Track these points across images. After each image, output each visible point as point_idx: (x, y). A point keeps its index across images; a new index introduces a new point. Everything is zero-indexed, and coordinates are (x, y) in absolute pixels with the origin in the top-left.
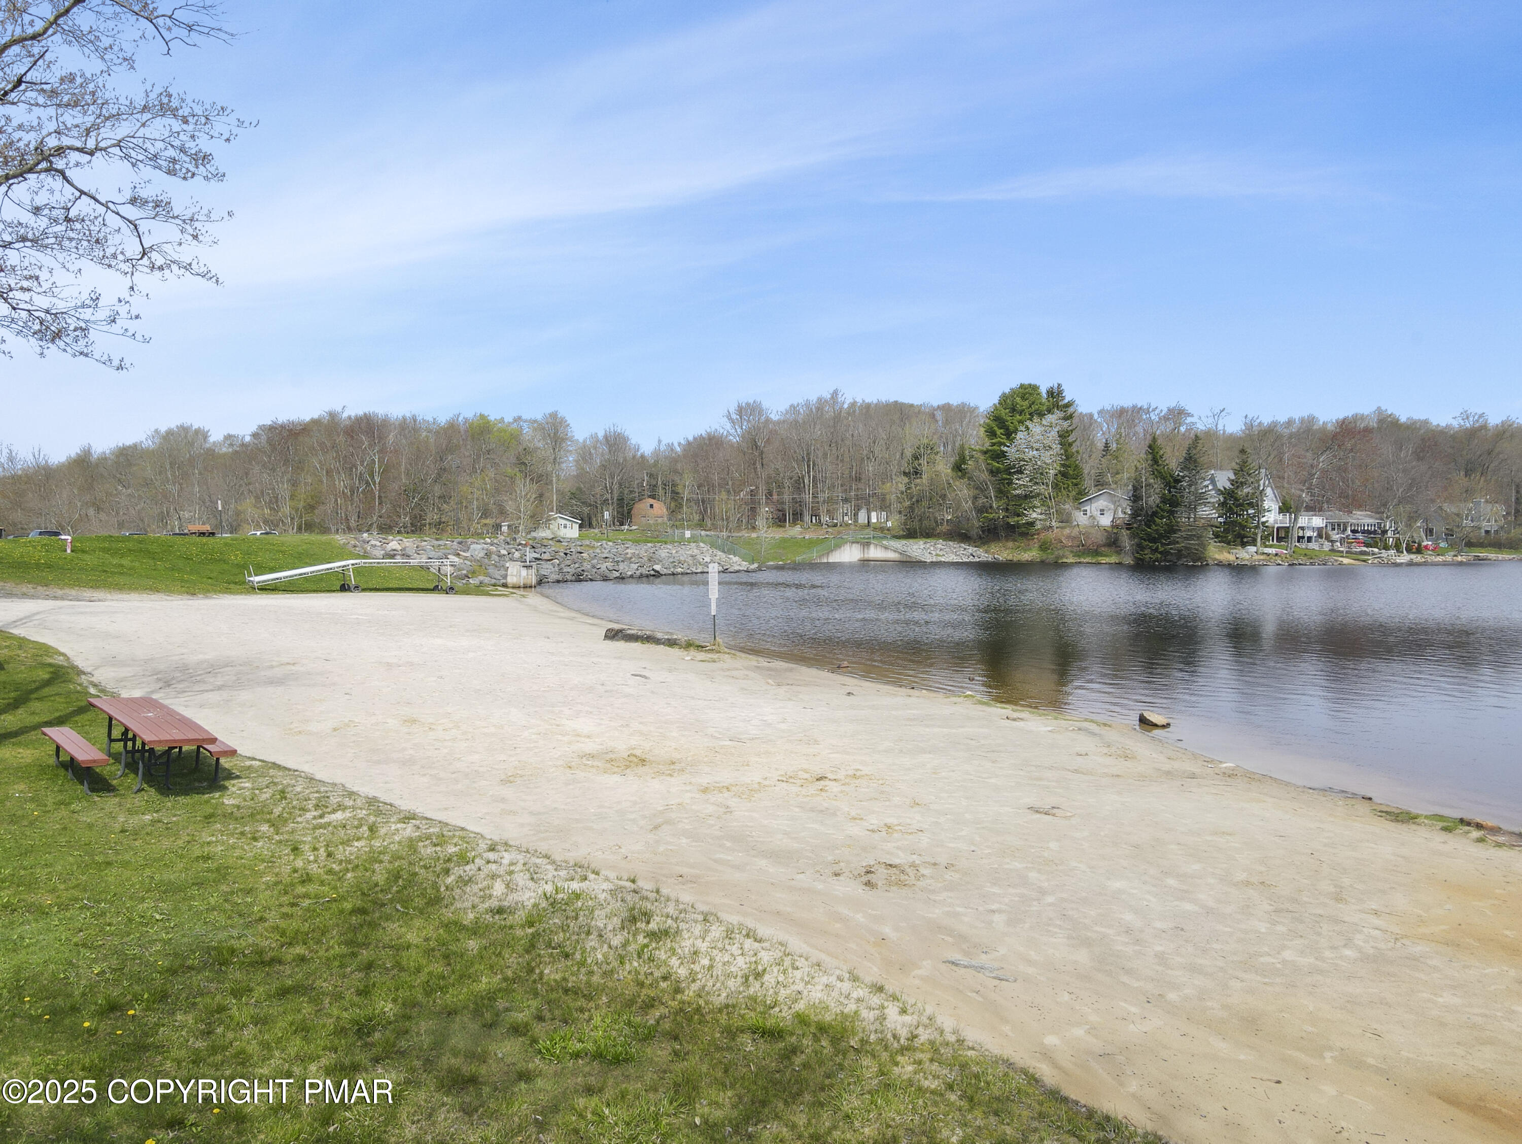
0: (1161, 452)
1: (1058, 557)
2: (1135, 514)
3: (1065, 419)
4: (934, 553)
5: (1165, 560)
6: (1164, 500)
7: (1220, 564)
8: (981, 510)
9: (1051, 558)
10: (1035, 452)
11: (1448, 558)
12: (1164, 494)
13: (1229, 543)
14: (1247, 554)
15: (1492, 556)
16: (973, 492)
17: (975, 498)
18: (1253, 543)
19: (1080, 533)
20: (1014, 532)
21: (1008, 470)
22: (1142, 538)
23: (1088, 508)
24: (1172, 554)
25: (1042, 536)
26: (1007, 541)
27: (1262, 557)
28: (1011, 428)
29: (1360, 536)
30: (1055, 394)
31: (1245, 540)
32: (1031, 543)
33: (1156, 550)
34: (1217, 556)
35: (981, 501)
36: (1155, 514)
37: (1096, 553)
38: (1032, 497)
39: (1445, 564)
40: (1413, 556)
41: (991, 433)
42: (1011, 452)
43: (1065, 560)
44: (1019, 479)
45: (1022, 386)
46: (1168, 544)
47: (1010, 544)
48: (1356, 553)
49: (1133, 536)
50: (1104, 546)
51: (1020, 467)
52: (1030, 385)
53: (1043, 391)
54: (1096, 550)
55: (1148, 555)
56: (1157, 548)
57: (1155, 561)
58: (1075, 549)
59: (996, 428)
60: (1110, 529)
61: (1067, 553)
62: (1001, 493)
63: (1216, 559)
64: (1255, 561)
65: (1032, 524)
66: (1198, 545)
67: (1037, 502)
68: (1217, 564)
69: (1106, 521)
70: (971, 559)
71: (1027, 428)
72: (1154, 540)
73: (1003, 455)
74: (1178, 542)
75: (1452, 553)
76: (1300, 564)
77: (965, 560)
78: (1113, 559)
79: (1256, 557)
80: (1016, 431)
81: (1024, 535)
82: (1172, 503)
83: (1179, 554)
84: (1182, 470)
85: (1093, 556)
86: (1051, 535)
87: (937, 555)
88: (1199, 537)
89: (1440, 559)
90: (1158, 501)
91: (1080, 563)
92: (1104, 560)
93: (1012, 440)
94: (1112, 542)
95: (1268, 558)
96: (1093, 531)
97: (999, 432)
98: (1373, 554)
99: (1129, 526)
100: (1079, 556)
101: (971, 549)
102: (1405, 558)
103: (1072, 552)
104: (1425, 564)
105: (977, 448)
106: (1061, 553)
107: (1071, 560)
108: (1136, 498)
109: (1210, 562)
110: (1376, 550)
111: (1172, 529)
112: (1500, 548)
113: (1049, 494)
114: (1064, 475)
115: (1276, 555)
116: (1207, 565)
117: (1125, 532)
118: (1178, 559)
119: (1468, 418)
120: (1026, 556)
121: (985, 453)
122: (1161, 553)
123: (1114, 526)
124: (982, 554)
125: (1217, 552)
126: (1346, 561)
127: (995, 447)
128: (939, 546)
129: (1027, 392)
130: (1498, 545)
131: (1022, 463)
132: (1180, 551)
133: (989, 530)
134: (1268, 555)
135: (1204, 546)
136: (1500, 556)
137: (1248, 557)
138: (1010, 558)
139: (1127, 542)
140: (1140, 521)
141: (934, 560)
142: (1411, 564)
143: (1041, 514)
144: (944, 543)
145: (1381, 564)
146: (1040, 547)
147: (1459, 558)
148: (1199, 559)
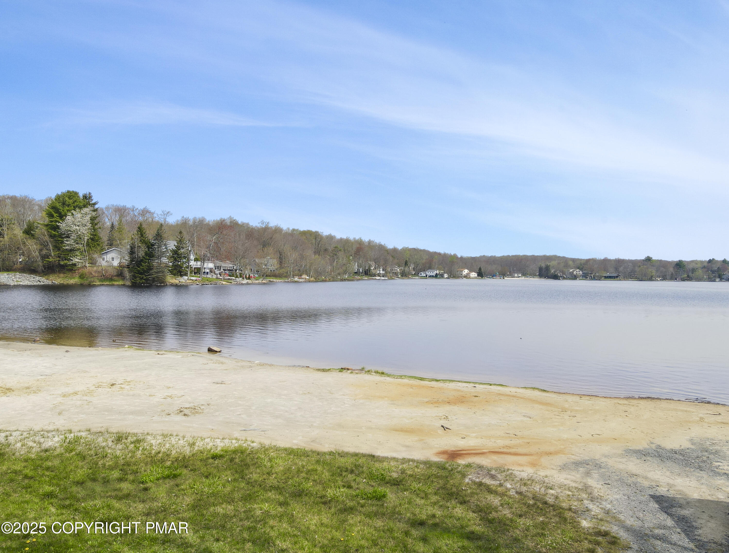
0: (144, 232)
1: (91, 282)
2: (132, 261)
3: (94, 211)
4: (15, 280)
5: (146, 283)
6: (146, 254)
7: (172, 285)
8: (44, 257)
9: (86, 282)
10: (77, 227)
11: (260, 281)
12: (146, 251)
13: (175, 275)
14: (184, 280)
15: (275, 280)
16: (39, 247)
17: (41, 250)
18: (186, 275)
19: (102, 269)
20: (64, 269)
21: (61, 236)
22: (135, 273)
23: (105, 257)
24: (150, 280)
25: (80, 271)
26: (60, 273)
27: (190, 281)
28: (63, 213)
29: (227, 272)
30: (87, 198)
31: (182, 273)
32: (74, 275)
33: (142, 278)
34: (171, 281)
35: (44, 252)
36: (142, 261)
37: (111, 280)
38: (75, 251)
39: (259, 284)
40: (248, 281)
41: (50, 215)
42: (63, 226)
43: (95, 284)
44: (67, 241)
45: (68, 192)
46: (148, 276)
47: (62, 275)
48: (226, 279)
49: (130, 272)
50: (115, 276)
51: (68, 234)
52: (73, 192)
53: (81, 195)
54: (111, 278)
55: (138, 281)
56: (143, 277)
57: (142, 283)
58: (99, 278)
59: (53, 213)
60: (117, 268)
61: (96, 280)
62: (57, 248)
63: (170, 282)
64: (187, 283)
65: (75, 265)
66: (162, 276)
67: (78, 253)
68: (171, 285)
69: (116, 263)
70: (38, 283)
71: (73, 214)
72: (141, 274)
73: (58, 227)
74: (153, 274)
75: (261, 279)
76: (206, 284)
77: (35, 284)
78: (121, 283)
79: (188, 281)
80: (66, 215)
81: (71, 270)
82: (150, 255)
83: (154, 280)
84: (155, 240)
85: (110, 281)
86: (86, 271)
87: (17, 281)
88: (163, 272)
89: (257, 282)
90: (144, 254)
91: (103, 285)
92: (116, 283)
93: (63, 220)
94: (120, 275)
95: (193, 282)
96: (109, 268)
97: (55, 215)
98: (233, 280)
99: (128, 267)
100: (102, 281)
101: (38, 278)
102: (245, 281)
103: (98, 279)
104: (252, 284)
105: (42, 222)
106: (92, 279)
107: (98, 283)
108: (132, 252)
109: (168, 284)
110: (234, 278)
111: (150, 268)
112: (276, 277)
113: (85, 249)
114: (92, 239)
115: (196, 280)
116: (167, 285)
117: (126, 269)
118: (153, 282)
119: (263, 223)
120: (72, 281)
121: (47, 225)
122: (144, 279)
123: (120, 266)
124: (44, 281)
125: (171, 279)
126: (224, 283)
127: (53, 223)
128: (18, 276)
129: (72, 195)
130: (275, 276)
131: (69, 232)
132: (154, 278)
133: (48, 267)
134: (193, 280)
135: (164, 276)
136: (277, 281)
137: (184, 281)
138: (62, 282)
139: (127, 274)
140: (134, 264)
141: (16, 284)
142: (248, 284)
143: (81, 259)
144: (20, 274)
145: (237, 284)
146: (80, 276)
147: (264, 281)
148: (163, 282)
